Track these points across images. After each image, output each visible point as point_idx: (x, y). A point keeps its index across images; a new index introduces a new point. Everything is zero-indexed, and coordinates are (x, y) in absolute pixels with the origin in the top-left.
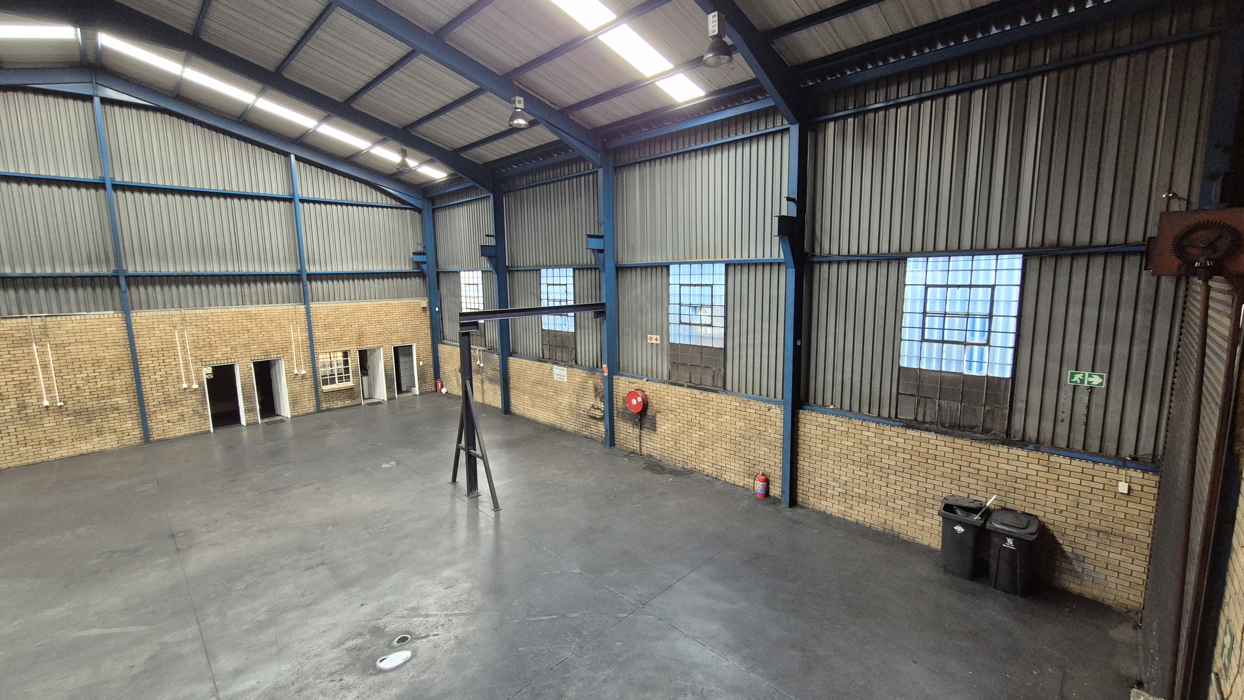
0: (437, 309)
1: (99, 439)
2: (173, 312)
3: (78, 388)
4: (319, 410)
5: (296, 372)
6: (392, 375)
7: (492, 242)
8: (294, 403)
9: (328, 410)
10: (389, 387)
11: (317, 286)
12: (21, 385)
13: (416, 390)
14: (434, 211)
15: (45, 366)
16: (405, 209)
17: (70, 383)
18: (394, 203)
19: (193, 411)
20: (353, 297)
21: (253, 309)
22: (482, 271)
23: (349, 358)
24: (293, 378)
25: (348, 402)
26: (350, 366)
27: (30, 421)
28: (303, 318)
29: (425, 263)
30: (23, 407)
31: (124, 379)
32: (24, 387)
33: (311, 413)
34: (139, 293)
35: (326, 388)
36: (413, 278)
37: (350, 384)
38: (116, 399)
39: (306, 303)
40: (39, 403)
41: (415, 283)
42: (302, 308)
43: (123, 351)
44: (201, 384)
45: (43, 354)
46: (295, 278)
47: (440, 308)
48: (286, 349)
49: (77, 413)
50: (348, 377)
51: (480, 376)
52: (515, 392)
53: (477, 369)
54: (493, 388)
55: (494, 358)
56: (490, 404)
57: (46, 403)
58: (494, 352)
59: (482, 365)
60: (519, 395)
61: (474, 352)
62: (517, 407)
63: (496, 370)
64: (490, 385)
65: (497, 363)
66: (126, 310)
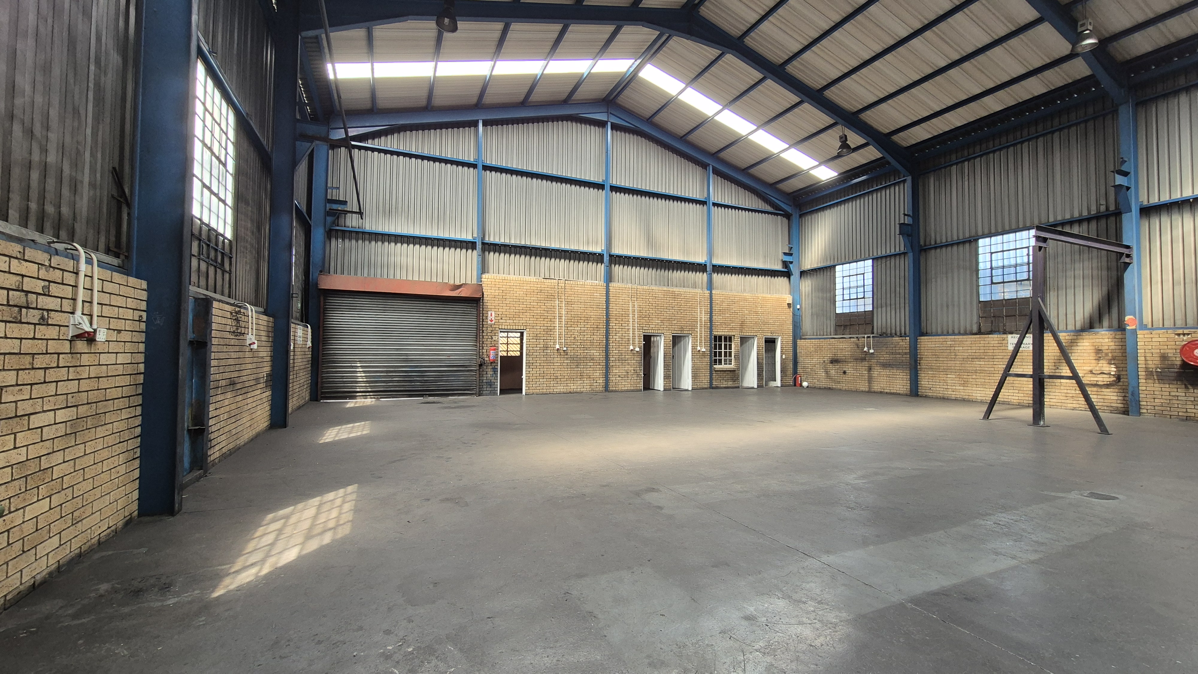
0: (798, 307)
1: (580, 382)
2: (631, 286)
3: (575, 338)
4: (711, 387)
5: (699, 348)
6: (762, 364)
7: (908, 220)
8: (695, 376)
9: (717, 388)
10: (760, 375)
11: (718, 276)
12: (547, 330)
13: (778, 383)
14: (801, 216)
15: (560, 317)
16: (777, 214)
19: (634, 370)
22: (873, 259)
23: (733, 343)
24: (696, 353)
25: (730, 384)
26: (733, 350)
27: (548, 359)
28: (707, 302)
29: (791, 263)
30: (546, 347)
32: (549, 331)
33: (706, 388)
34: (616, 269)
35: (717, 367)
36: (780, 277)
37: (732, 366)
38: (593, 351)
39: (709, 289)
40: (554, 346)
41: (781, 280)
42: (707, 293)
43: (602, 314)
44: (640, 348)
46: (704, 268)
47: (801, 306)
48: (693, 328)
50: (730, 361)
51: (866, 364)
52: (929, 372)
53: (863, 356)
54: (890, 373)
55: (893, 341)
56: (883, 390)
57: (557, 347)
58: (892, 336)
59: (872, 351)
60: (936, 375)
61: (858, 340)
62: (932, 389)
63: (896, 354)
64: (885, 371)
65: (899, 346)
66: (606, 281)
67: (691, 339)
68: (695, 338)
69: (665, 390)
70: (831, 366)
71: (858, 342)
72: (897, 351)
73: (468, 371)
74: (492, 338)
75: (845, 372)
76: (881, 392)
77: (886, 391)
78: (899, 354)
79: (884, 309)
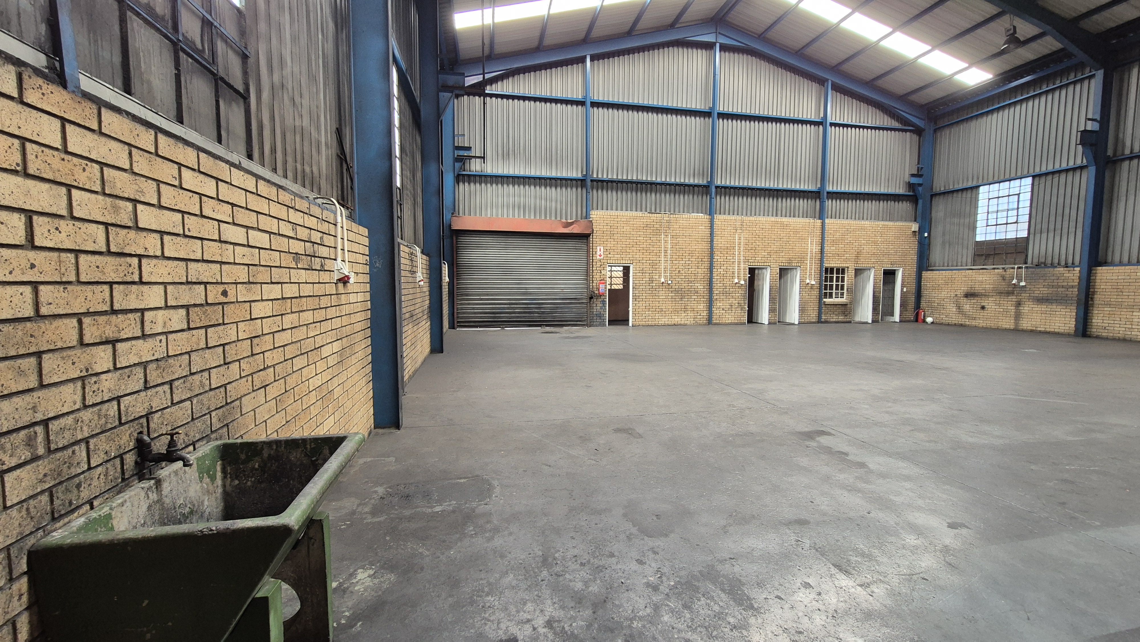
0: (926, 235)
1: (684, 314)
4: (819, 321)
5: (808, 281)
6: (879, 297)
8: (802, 310)
10: (875, 309)
12: (653, 264)
13: (897, 318)
14: (935, 131)
15: (666, 252)
16: (906, 131)
17: (676, 267)
18: (896, 124)
19: (738, 303)
20: (853, 217)
22: (1034, 177)
23: (846, 276)
24: (804, 286)
25: (841, 318)
26: (845, 283)
27: (653, 292)
28: (818, 232)
29: (920, 185)
30: (651, 280)
33: (814, 322)
35: (827, 300)
36: (904, 202)
38: (698, 285)
39: (821, 217)
40: (659, 280)
41: (905, 207)
42: (819, 222)
44: (745, 281)
46: (815, 195)
47: (929, 234)
48: (802, 260)
49: (676, 291)
51: (1014, 298)
52: (1105, 309)
53: (1010, 289)
54: (1047, 309)
55: (1055, 272)
56: (1034, 329)
57: (663, 280)
58: (1053, 266)
59: (1023, 284)
60: (1115, 312)
61: (1005, 271)
62: (1107, 328)
63: (1058, 287)
64: (1039, 306)
65: (1063, 278)
66: (711, 213)
67: (799, 272)
68: (804, 271)
69: (769, 323)
70: (965, 300)
71: (1004, 273)
72: (1059, 284)
73: (580, 303)
74: (601, 272)
75: (983, 308)
76: (1032, 331)
77: (1039, 329)
78: (1063, 287)
79: (1044, 235)
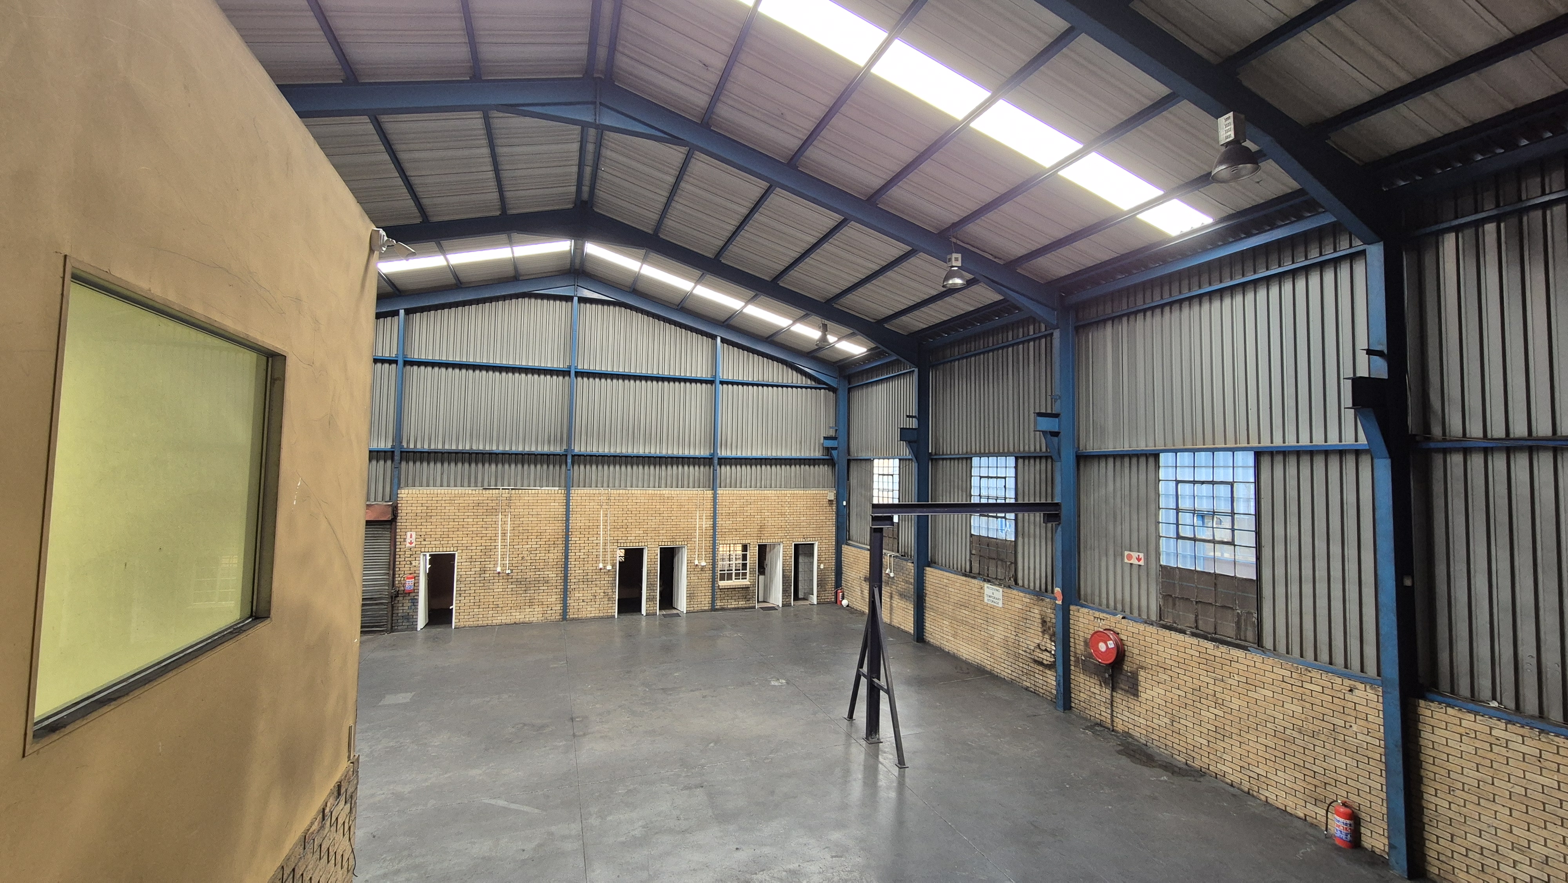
0: (845, 503)
1: (530, 610)
2: (602, 491)
3: (523, 558)
4: (713, 609)
5: (696, 562)
6: (790, 577)
7: (914, 424)
8: (690, 597)
9: (722, 609)
10: (785, 591)
11: (726, 470)
12: (485, 551)
13: (815, 600)
14: (849, 390)
15: (504, 534)
16: (820, 389)
17: (518, 552)
18: (809, 383)
19: (604, 592)
20: (758, 485)
21: (666, 492)
22: (900, 460)
23: (748, 553)
24: (693, 569)
25: (742, 604)
26: (748, 562)
27: (486, 585)
28: (709, 505)
29: (835, 449)
30: (483, 571)
31: (556, 554)
32: (487, 552)
33: (705, 611)
34: (580, 471)
35: (723, 584)
36: (821, 466)
37: (746, 582)
38: (548, 573)
39: (714, 489)
40: (494, 569)
41: (823, 471)
42: (709, 493)
43: (560, 526)
44: (613, 566)
45: (505, 523)
46: (707, 461)
47: (848, 503)
48: (689, 538)
49: (519, 582)
50: (744, 574)
51: (888, 589)
52: (931, 613)
53: (886, 579)
54: (904, 606)
55: (907, 567)
56: (899, 626)
57: (499, 569)
58: (908, 559)
59: (892, 575)
60: (936, 618)
62: (933, 634)
63: (909, 583)
64: (900, 601)
65: (911, 574)
66: (568, 487)
67: (686, 551)
68: (692, 549)
70: (865, 584)
72: (910, 580)
73: (376, 604)
74: (411, 564)
77: (902, 627)
79: (906, 523)
